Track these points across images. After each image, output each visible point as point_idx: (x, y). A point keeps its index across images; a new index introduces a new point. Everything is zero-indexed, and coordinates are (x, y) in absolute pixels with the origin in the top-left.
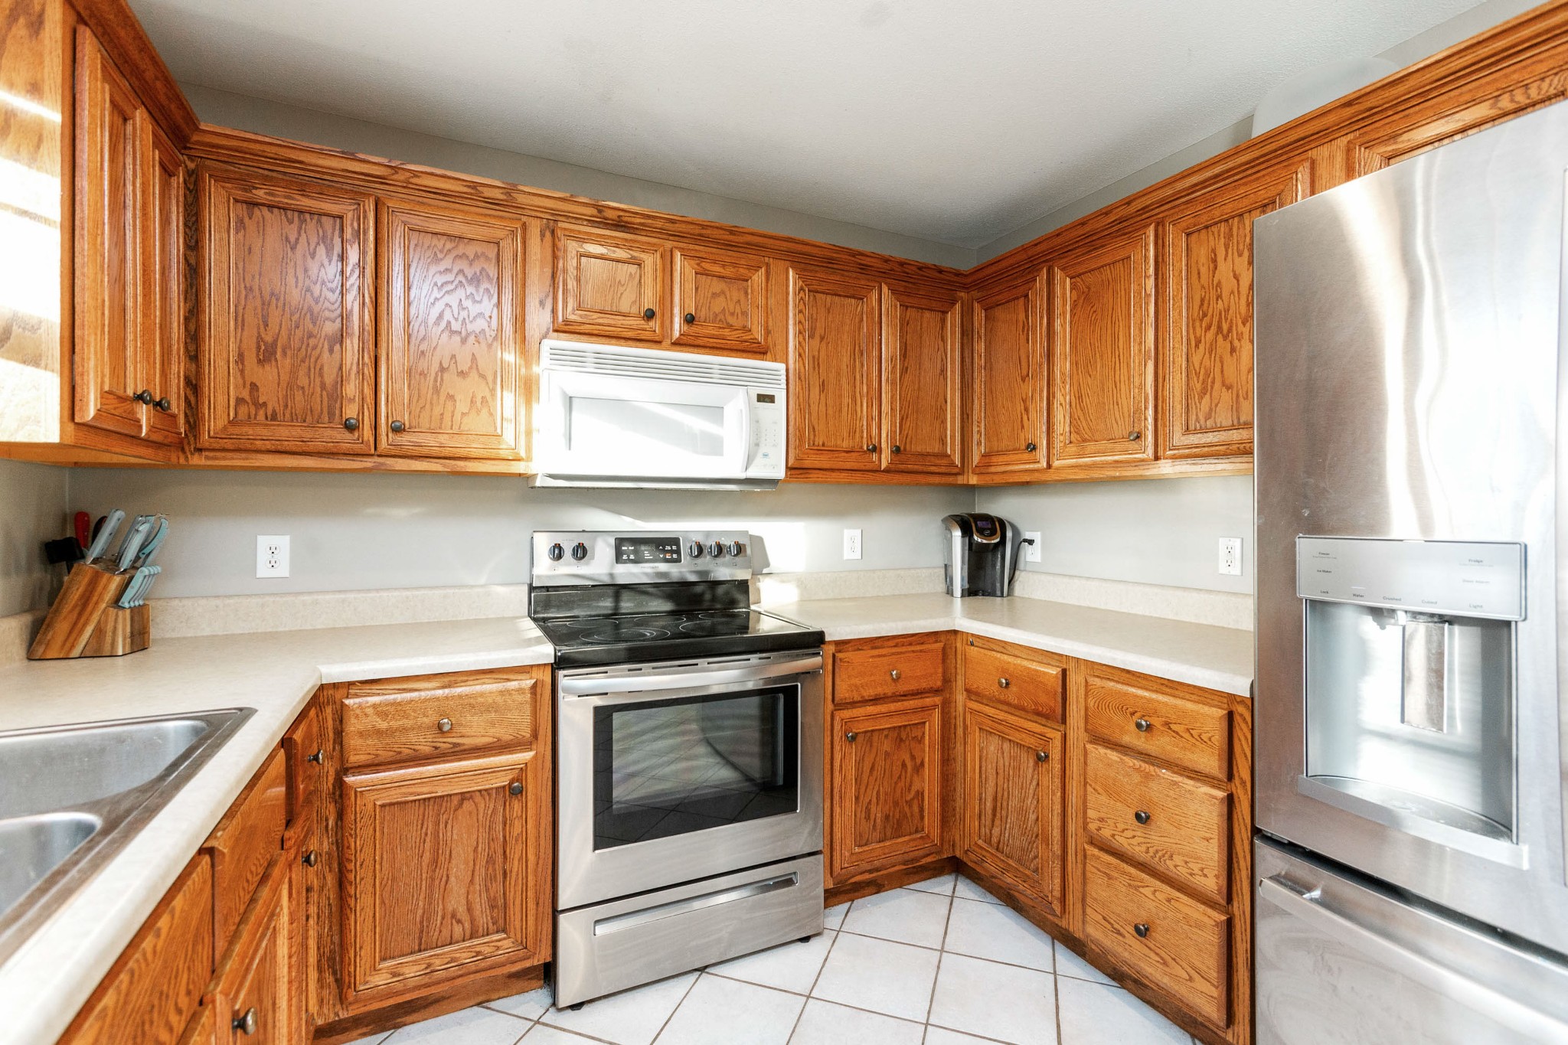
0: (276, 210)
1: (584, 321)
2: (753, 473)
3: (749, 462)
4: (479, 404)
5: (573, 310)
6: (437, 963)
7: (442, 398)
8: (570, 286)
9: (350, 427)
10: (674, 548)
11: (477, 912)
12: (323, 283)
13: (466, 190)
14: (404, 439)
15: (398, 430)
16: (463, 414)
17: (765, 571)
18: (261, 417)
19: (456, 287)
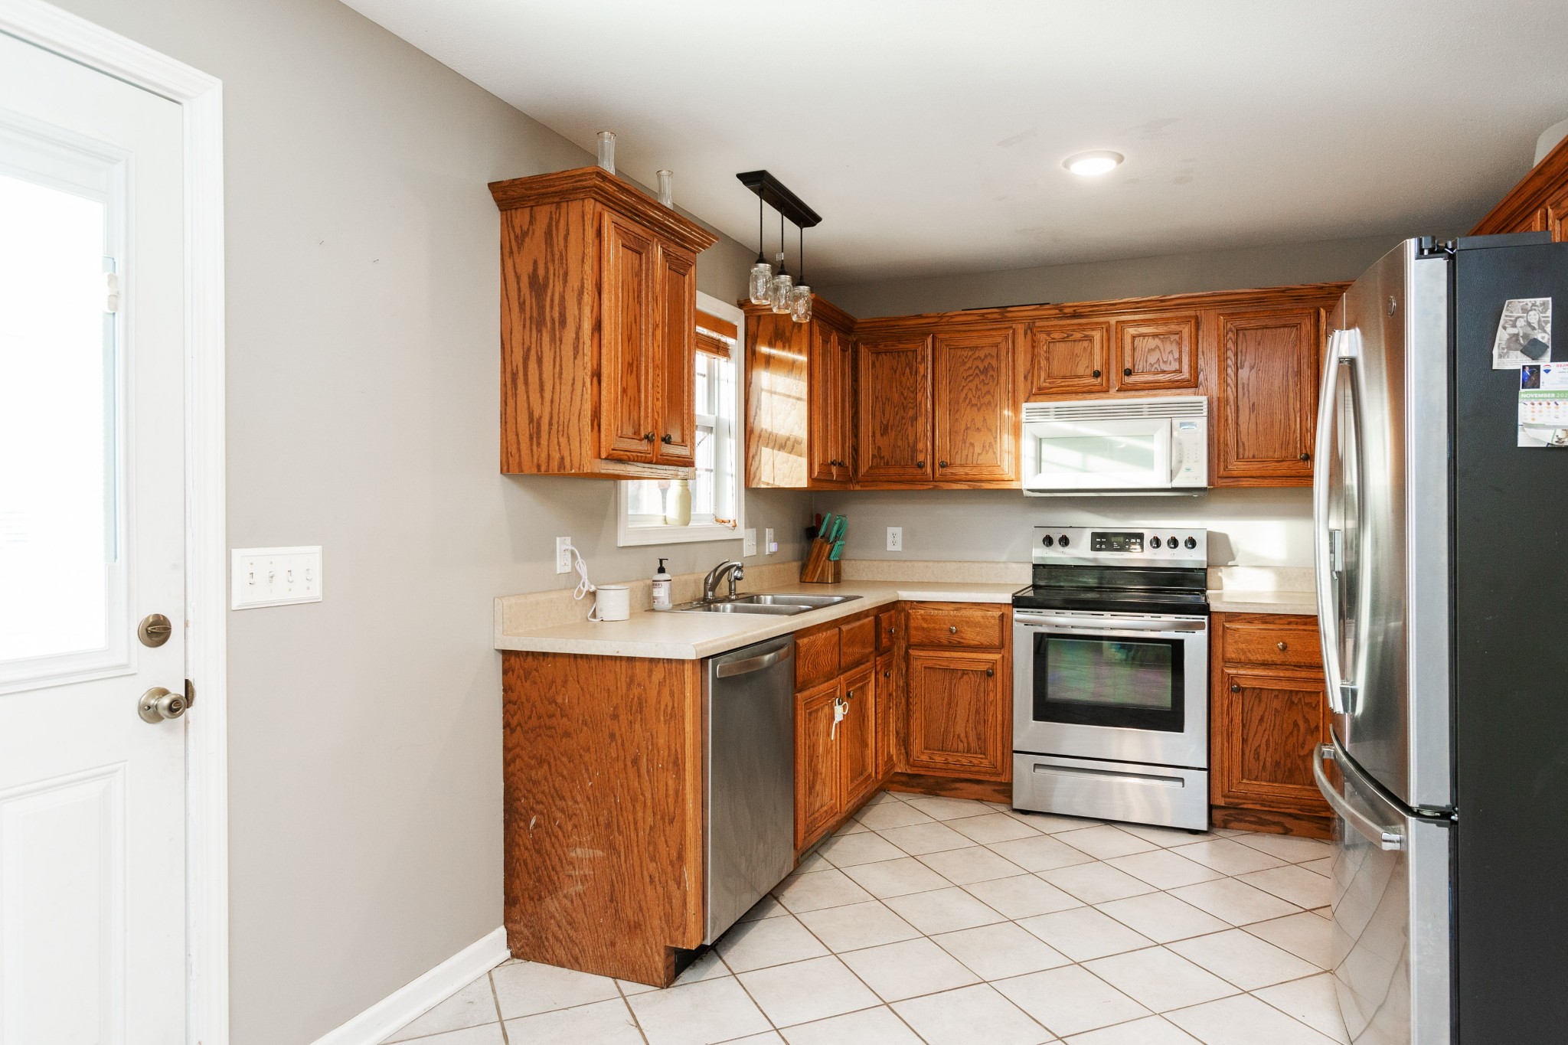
0: (888, 354)
1: (1053, 385)
2: (1176, 484)
3: (1172, 475)
4: (987, 447)
5: (1045, 380)
6: (950, 759)
7: (967, 445)
8: (1042, 365)
9: (920, 466)
10: (1138, 540)
11: (971, 739)
12: (908, 388)
13: (978, 318)
14: (949, 470)
15: (943, 466)
16: (979, 454)
17: (1230, 563)
18: (882, 464)
19: (974, 378)
